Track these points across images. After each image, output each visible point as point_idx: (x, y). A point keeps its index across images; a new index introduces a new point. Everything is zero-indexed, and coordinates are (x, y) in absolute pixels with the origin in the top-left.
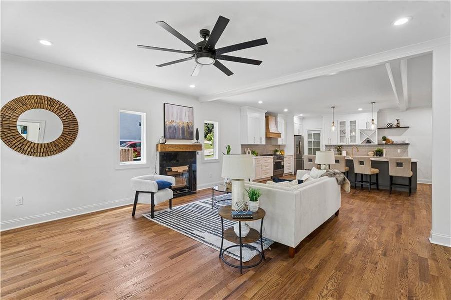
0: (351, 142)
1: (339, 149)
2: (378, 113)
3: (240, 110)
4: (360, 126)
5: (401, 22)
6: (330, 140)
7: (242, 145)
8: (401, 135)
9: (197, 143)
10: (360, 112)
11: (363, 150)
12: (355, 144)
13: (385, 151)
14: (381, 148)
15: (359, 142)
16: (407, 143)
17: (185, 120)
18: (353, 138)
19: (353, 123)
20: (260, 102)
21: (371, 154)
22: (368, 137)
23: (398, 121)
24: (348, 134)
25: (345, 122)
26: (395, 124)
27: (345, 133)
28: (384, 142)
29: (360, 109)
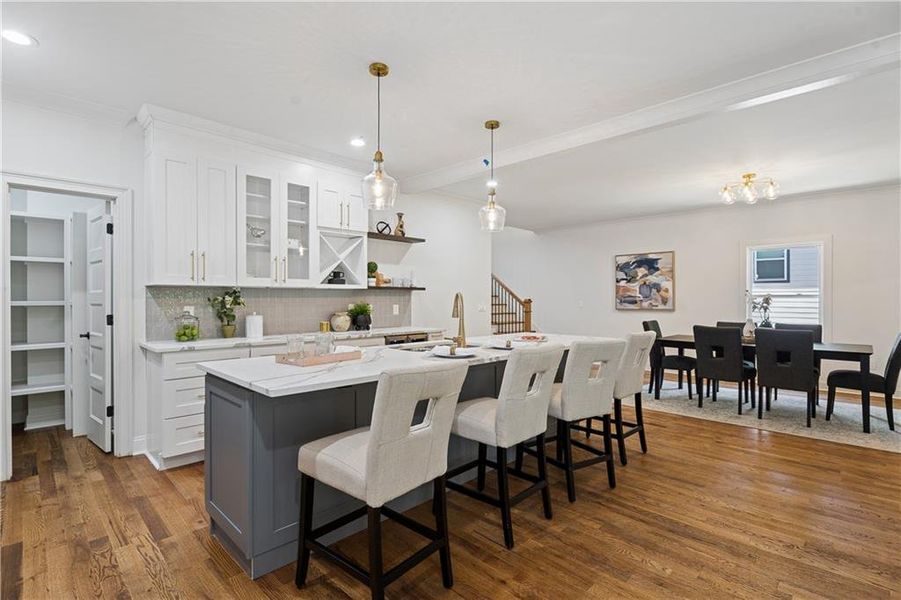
15: (317, 277)
21: (342, 320)
22: (342, 257)
23: (400, 216)
24: (280, 241)
25: (268, 182)
26: (394, 225)
27: (267, 232)
28: (372, 281)
29: (356, 142)
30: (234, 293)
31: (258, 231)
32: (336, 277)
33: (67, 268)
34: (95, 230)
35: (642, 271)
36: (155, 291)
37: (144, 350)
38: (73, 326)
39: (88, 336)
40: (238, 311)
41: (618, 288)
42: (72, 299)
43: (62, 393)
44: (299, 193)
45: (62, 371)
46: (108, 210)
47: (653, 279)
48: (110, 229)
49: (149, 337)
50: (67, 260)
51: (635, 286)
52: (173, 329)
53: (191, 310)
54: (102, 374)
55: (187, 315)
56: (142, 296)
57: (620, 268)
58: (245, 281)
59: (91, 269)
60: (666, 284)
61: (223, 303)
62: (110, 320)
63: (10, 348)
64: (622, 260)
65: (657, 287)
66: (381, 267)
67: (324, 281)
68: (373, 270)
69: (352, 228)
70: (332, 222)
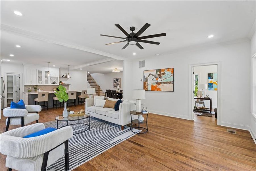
0: (46, 83)
2: (59, 69)
6: (31, 82)
8: (67, 81)
11: (51, 88)
12: (48, 84)
16: (69, 84)
22: (54, 81)
23: (66, 74)
24: (44, 79)
25: (42, 71)
26: (65, 75)
27: (41, 78)
28: (61, 84)
29: (54, 66)
30: (37, 86)
31: (40, 78)
32: (54, 83)
33: (14, 82)
34: (17, 78)
35: (117, 81)
36: (25, 85)
37: (24, 93)
38: (14, 90)
39: (16, 91)
40: (37, 88)
41: (114, 84)
42: (14, 86)
43: (13, 99)
44: (47, 72)
45: (13, 96)
46: (19, 75)
47: (118, 83)
48: (19, 78)
49: (25, 91)
50: (13, 81)
51: (116, 84)
52: (28, 90)
53: (31, 88)
54: (18, 96)
55: (30, 89)
56: (24, 86)
57: (114, 81)
58: (38, 84)
59: (17, 82)
60: (119, 84)
61: (35, 87)
62: (19, 89)
63: (7, 93)
64: (114, 79)
65: (118, 84)
66: (62, 82)
67: (51, 84)
68: (61, 82)
69: (56, 76)
70: (52, 76)
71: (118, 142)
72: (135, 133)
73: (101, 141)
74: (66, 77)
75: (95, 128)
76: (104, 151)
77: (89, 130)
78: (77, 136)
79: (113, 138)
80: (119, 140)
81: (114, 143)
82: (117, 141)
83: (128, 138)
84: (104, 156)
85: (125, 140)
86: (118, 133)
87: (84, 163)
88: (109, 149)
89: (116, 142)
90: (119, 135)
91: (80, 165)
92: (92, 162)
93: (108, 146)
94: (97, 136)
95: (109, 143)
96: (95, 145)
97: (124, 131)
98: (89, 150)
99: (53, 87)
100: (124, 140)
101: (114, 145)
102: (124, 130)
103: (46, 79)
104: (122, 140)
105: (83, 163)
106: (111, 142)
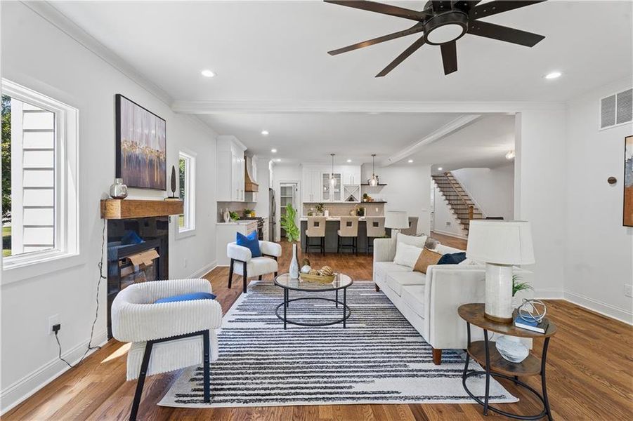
0: (336, 199)
1: (320, 207)
2: (362, 166)
3: (217, 140)
4: (345, 181)
5: (554, 75)
6: (311, 196)
7: (218, 202)
8: (378, 193)
9: (173, 197)
10: (348, 164)
11: (345, 209)
12: (339, 202)
13: (365, 209)
14: (362, 206)
15: (343, 199)
16: (384, 201)
17: (155, 147)
18: (337, 194)
19: (338, 176)
20: (265, 133)
21: (353, 213)
22: (352, 194)
23: (377, 177)
24: (332, 190)
25: (329, 174)
27: (329, 188)
28: (365, 200)
29: (349, 161)
30: (322, 204)
32: (351, 199)
36: (304, 203)
40: (322, 209)
46: (297, 185)
48: (297, 190)
53: (312, 209)
55: (310, 210)
56: (302, 205)
58: (322, 201)
62: (297, 210)
66: (368, 195)
67: (347, 200)
68: (365, 196)
69: (355, 184)
70: (348, 183)
71: (376, 398)
72: (472, 396)
73: (337, 367)
74: (369, 184)
75: (364, 325)
76: (312, 403)
77: (342, 325)
78: (306, 330)
79: (377, 377)
80: (388, 392)
81: (366, 393)
82: (380, 392)
83: (426, 401)
84: (296, 417)
85: (407, 402)
86: (412, 366)
87: (246, 405)
88: (330, 403)
89: (374, 393)
90: (406, 376)
91: (235, 405)
92: (259, 415)
93: (338, 393)
94: (345, 349)
95: (350, 387)
96: (315, 372)
97: (438, 371)
98: (286, 381)
99: (350, 208)
100: (402, 402)
101: (355, 402)
102: (443, 367)
103: (338, 190)
104: (396, 398)
105: (241, 405)
106: (358, 387)
